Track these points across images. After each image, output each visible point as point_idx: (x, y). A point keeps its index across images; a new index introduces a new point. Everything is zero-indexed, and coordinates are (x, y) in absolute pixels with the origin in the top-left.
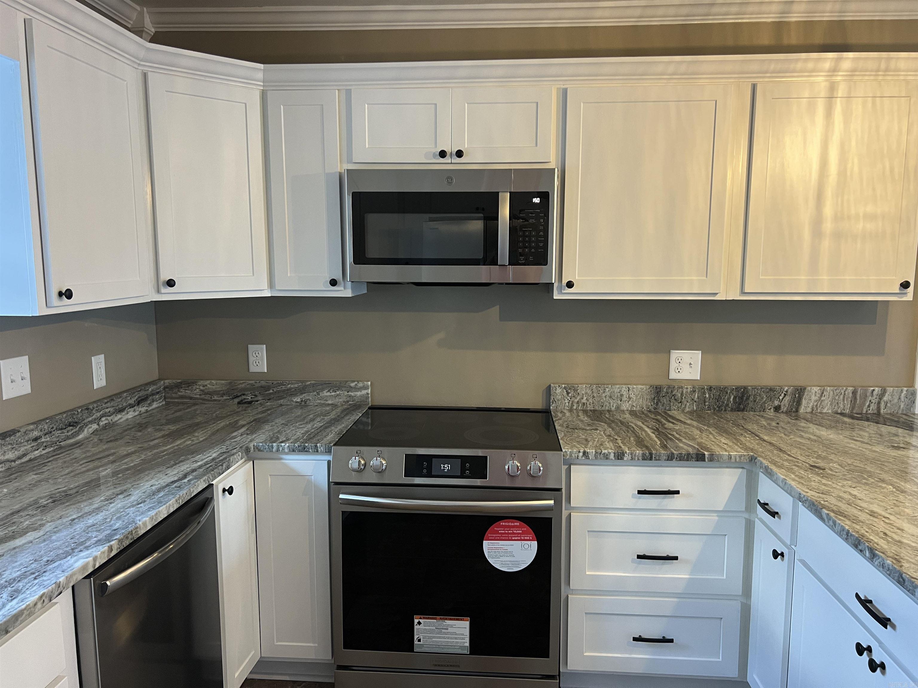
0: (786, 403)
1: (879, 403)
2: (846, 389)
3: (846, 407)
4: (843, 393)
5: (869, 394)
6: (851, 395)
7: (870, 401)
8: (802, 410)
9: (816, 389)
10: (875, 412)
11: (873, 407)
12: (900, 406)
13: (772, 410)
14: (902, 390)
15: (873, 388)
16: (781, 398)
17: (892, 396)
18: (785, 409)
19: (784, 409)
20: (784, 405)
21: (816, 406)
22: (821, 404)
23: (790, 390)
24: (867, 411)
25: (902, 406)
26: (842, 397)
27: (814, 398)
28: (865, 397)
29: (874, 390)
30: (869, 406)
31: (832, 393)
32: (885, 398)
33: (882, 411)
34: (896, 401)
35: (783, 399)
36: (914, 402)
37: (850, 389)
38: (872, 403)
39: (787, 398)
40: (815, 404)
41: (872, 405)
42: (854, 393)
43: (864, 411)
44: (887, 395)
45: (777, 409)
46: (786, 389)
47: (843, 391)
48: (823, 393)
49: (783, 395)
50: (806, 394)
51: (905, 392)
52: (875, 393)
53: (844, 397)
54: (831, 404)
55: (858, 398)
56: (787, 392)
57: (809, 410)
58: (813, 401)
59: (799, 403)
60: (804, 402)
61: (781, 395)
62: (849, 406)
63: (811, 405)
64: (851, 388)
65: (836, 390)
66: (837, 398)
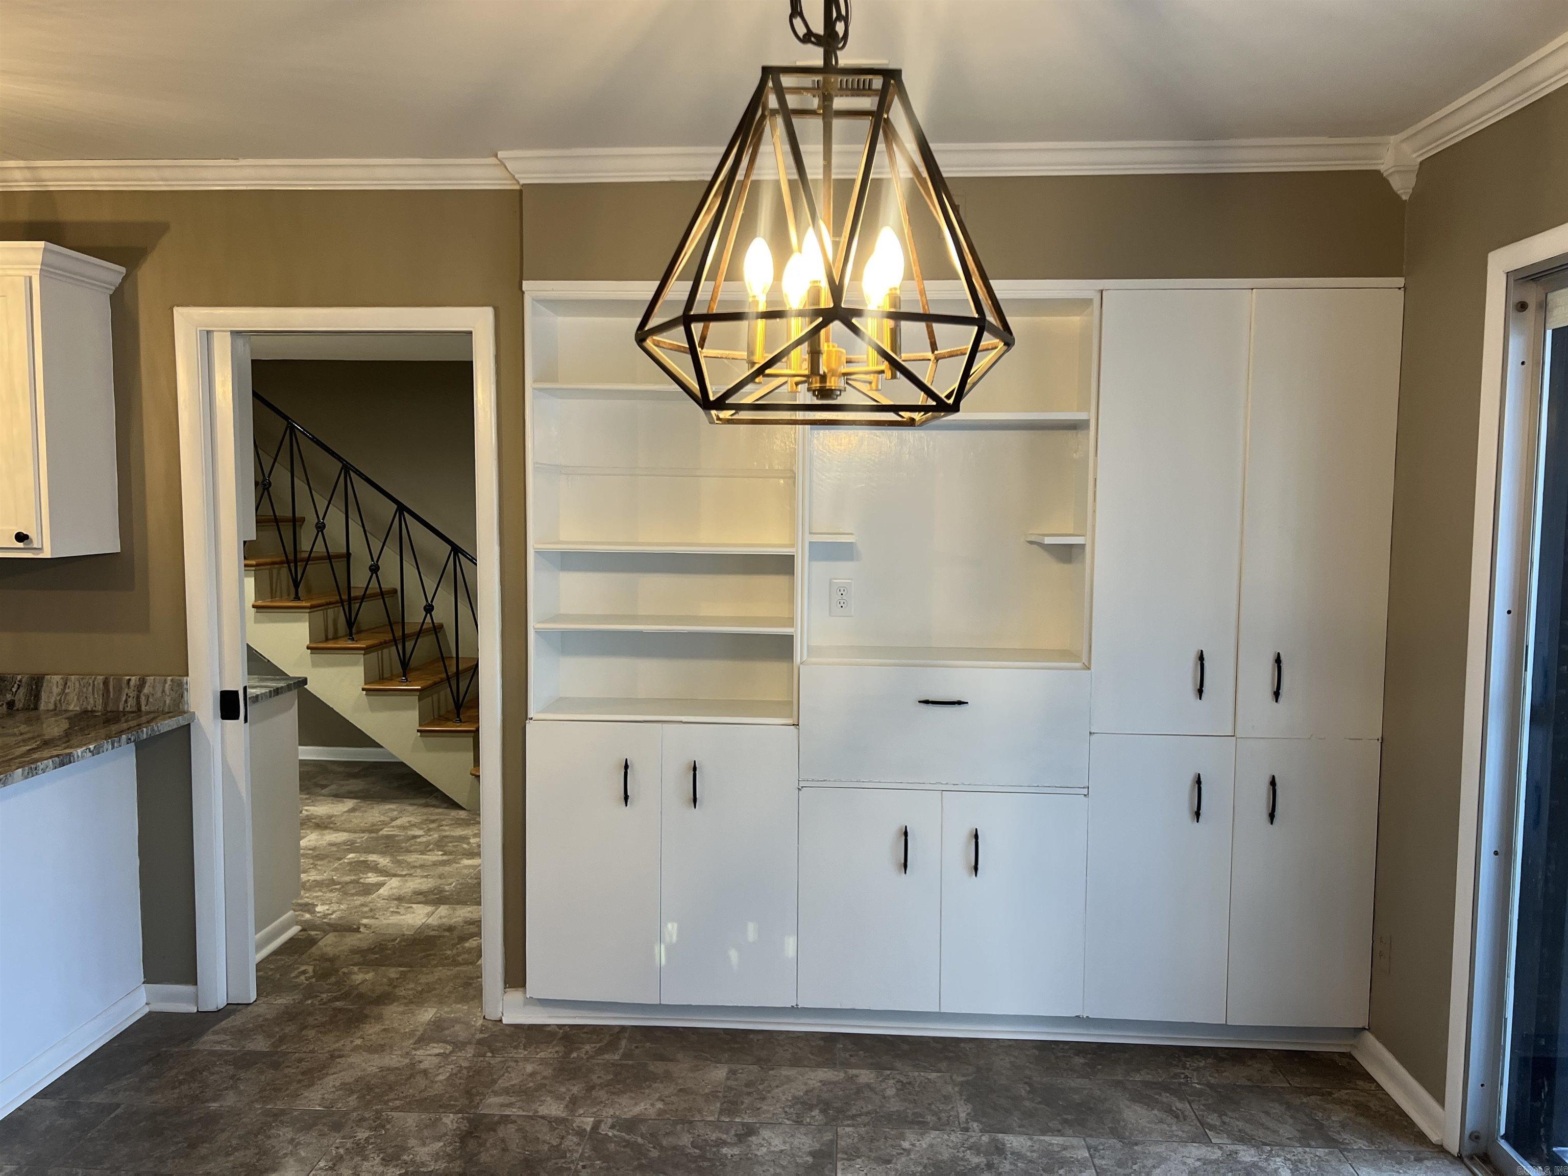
0: (21, 697)
1: (138, 697)
2: (95, 678)
3: (97, 702)
4: (92, 684)
5: (124, 685)
6: (101, 686)
7: (127, 694)
8: (42, 707)
9: (57, 678)
10: (135, 709)
11: (132, 702)
12: (165, 702)
13: (4, 706)
14: (165, 680)
15: (128, 678)
16: (14, 690)
17: (154, 687)
18: (21, 705)
19: (19, 705)
20: (20, 700)
21: (60, 701)
22: (65, 698)
23: (24, 680)
24: (124, 709)
25: (168, 702)
26: (91, 688)
27: (56, 690)
28: (119, 690)
29: (130, 680)
30: (126, 701)
31: (77, 685)
32: (146, 690)
33: (143, 708)
34: (159, 694)
35: (16, 691)
36: (182, 697)
37: (100, 678)
38: (129, 697)
39: (22, 691)
40: (58, 698)
41: (130, 700)
42: (106, 683)
43: (121, 709)
44: (147, 687)
45: (11, 704)
46: (19, 677)
47: (91, 681)
48: (66, 684)
49: (16, 686)
50: (45, 684)
51: (169, 682)
52: (132, 683)
53: (93, 689)
54: (78, 699)
55: (111, 689)
56: (20, 681)
57: (51, 707)
58: (55, 694)
59: (37, 697)
60: (44, 696)
61: (13, 686)
62: (101, 701)
63: (52, 700)
64: (101, 677)
65: (82, 679)
66: (85, 690)
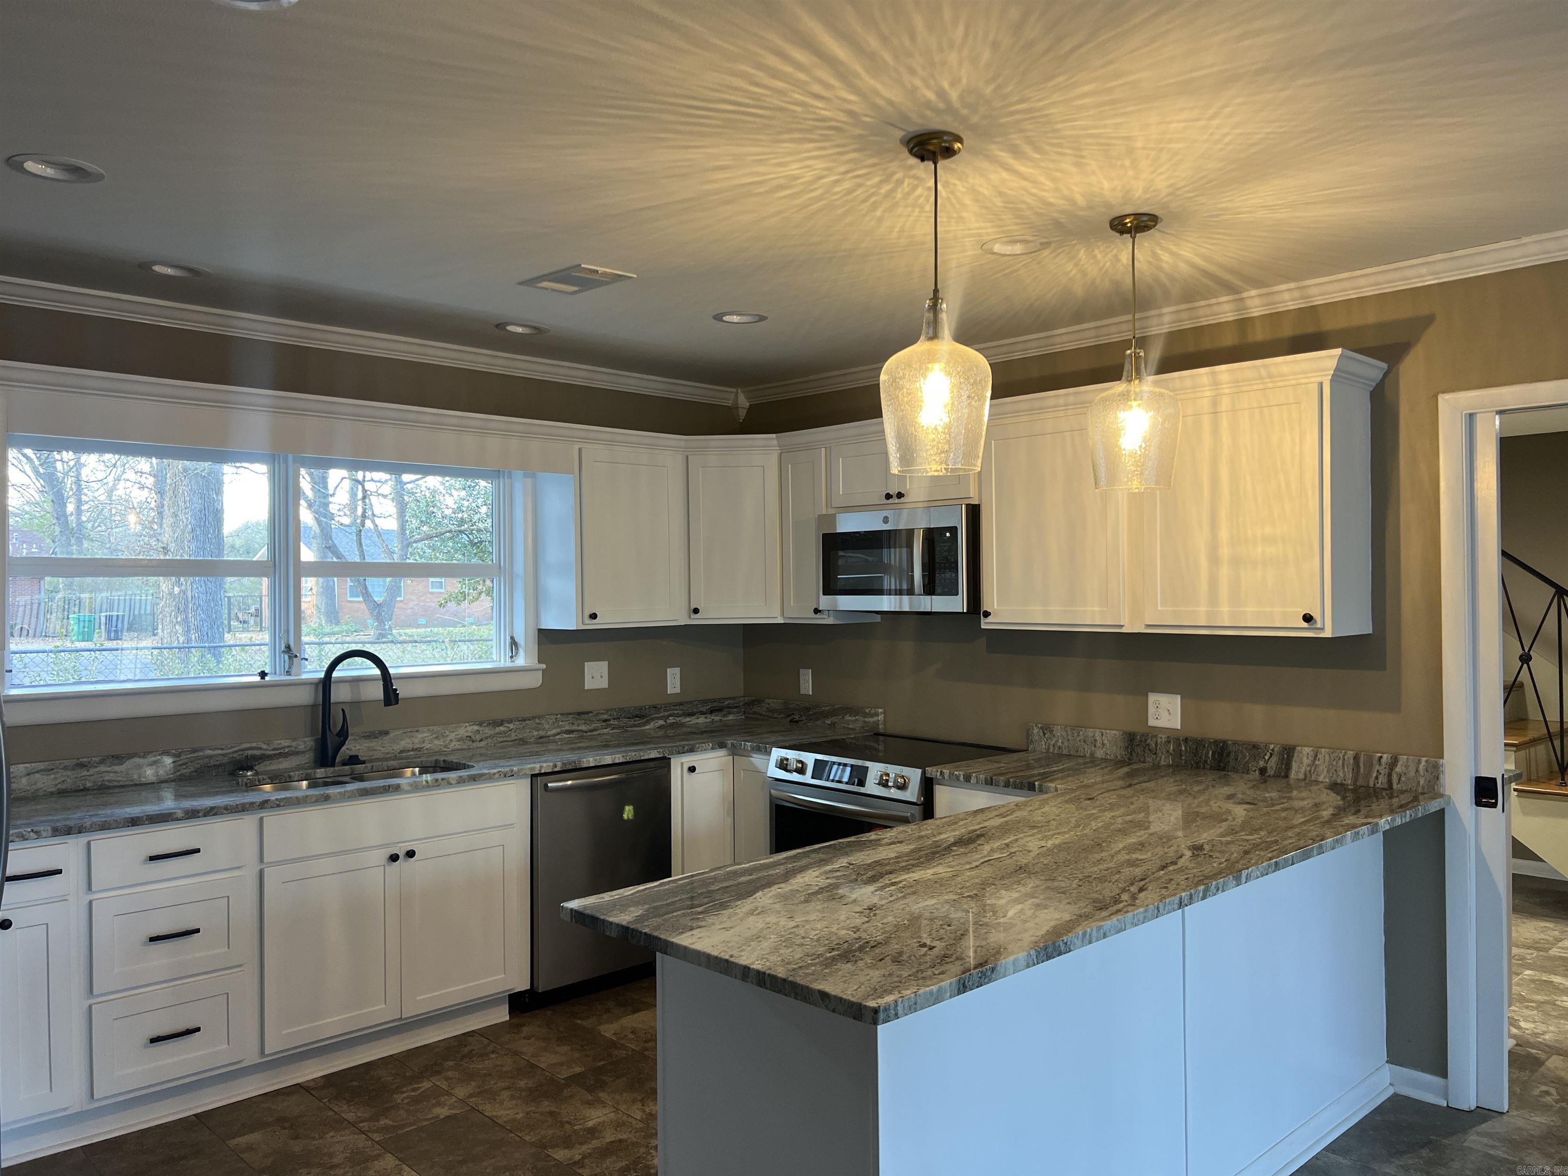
0: (1272, 765)
1: (1390, 775)
2: (1345, 753)
3: (1347, 775)
4: (1342, 758)
5: (1375, 762)
6: (1352, 761)
7: (1378, 771)
8: (1293, 775)
9: (1307, 750)
10: (1386, 786)
11: (1382, 779)
12: (1419, 782)
13: (1257, 772)
14: (1419, 760)
15: (1380, 755)
16: (1267, 758)
17: (1407, 767)
18: (1273, 772)
19: (1271, 772)
20: (1271, 767)
21: (1310, 771)
22: (1315, 770)
23: (1276, 749)
24: (1374, 785)
25: (1422, 782)
26: (1340, 762)
27: (1306, 761)
28: (1370, 766)
29: (1381, 757)
30: (1377, 778)
31: (1327, 757)
32: (1398, 769)
33: (1395, 786)
34: (1412, 773)
35: (1269, 759)
36: (1438, 778)
37: (1351, 754)
38: (1380, 774)
39: (1274, 759)
40: (1308, 769)
41: (1381, 777)
42: (1356, 758)
43: (1371, 785)
44: (1399, 764)
45: (1263, 771)
46: (1272, 746)
47: (1341, 756)
48: (1317, 756)
49: (1268, 754)
50: (1296, 755)
51: (1423, 763)
52: (1384, 760)
53: (1343, 764)
54: (1328, 771)
55: (1361, 765)
56: (1273, 750)
57: (1301, 776)
58: (1305, 765)
59: (1288, 767)
60: (1294, 765)
61: (1266, 754)
62: (1351, 775)
63: (1303, 771)
64: (1352, 752)
65: (1332, 753)
66: (1334, 763)
